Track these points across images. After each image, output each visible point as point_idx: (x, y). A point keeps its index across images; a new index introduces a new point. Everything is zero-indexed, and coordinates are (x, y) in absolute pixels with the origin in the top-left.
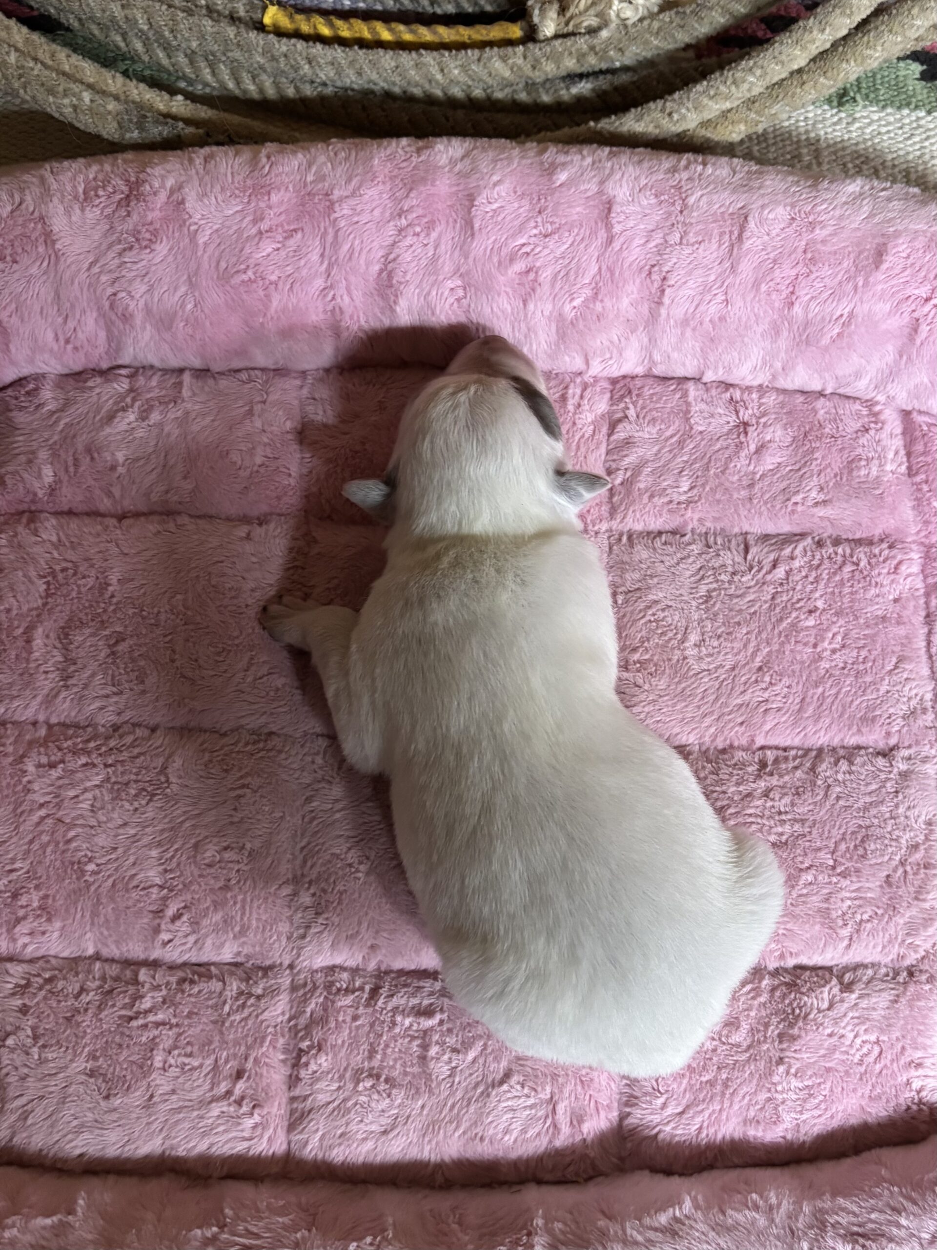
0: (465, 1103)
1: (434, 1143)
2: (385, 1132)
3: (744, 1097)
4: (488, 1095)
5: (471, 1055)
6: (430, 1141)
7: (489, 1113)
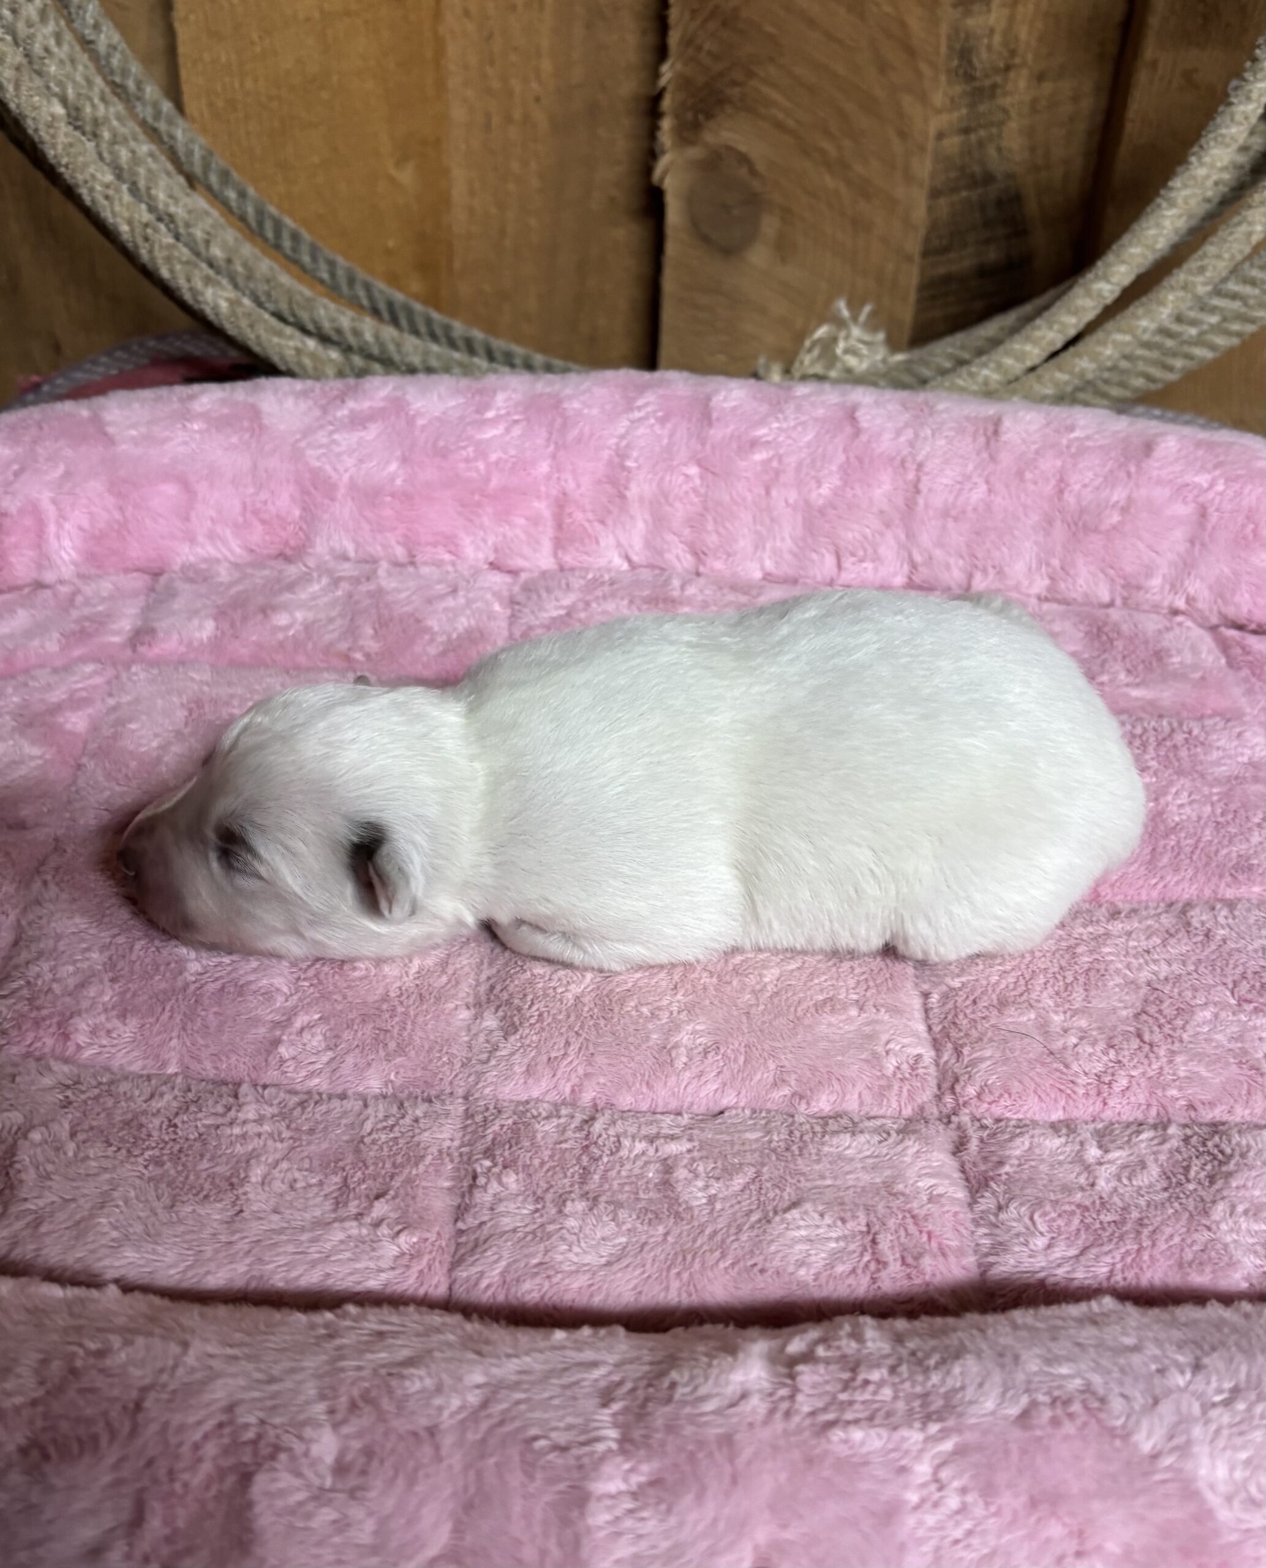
0: (733, 1230)
1: (685, 1276)
2: (609, 1264)
3: (1171, 1237)
4: (769, 1222)
5: (739, 1181)
6: (679, 1274)
7: (772, 1241)
